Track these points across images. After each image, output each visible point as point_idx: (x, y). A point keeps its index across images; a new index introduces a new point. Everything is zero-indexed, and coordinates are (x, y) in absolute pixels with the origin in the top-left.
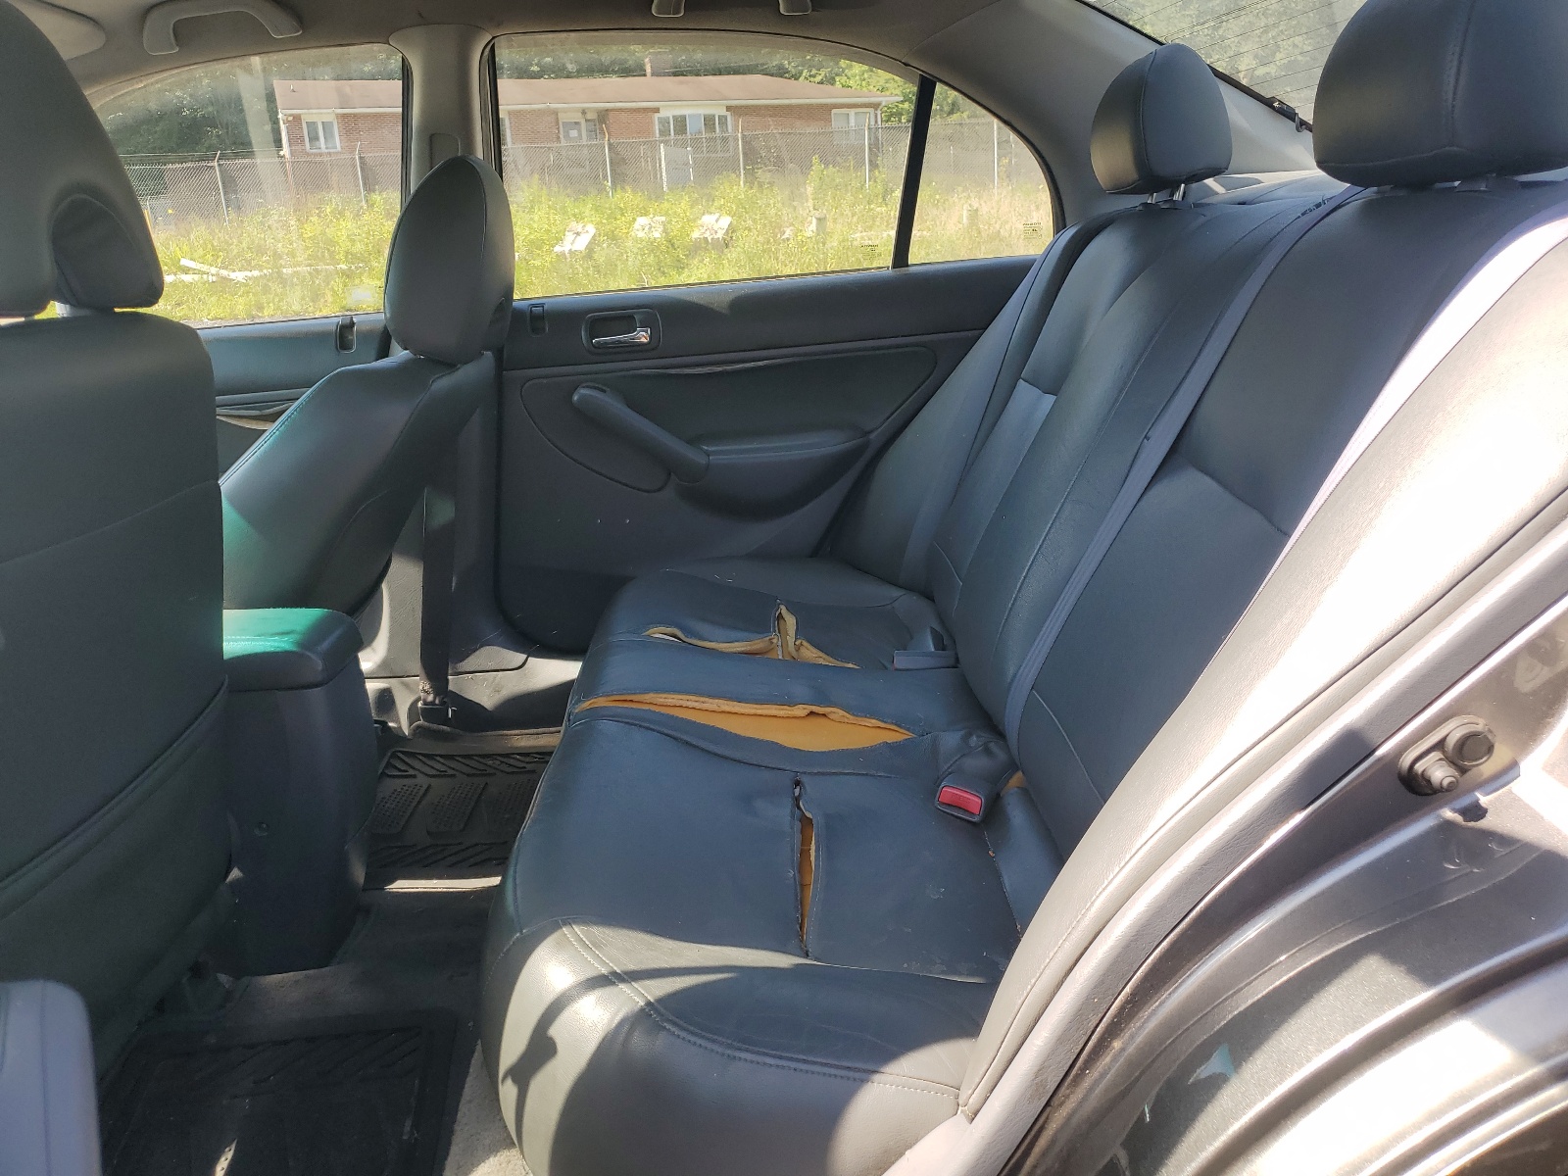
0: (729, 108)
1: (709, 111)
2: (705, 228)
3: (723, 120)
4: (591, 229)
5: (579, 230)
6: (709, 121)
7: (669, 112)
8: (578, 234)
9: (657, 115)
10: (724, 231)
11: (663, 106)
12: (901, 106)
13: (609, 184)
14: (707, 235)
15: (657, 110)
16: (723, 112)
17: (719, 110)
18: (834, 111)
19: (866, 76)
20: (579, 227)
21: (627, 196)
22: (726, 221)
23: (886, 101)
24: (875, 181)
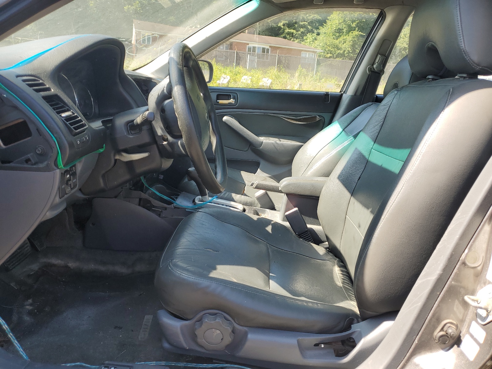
0: (270, 47)
1: (264, 47)
2: (264, 82)
3: (268, 50)
4: (229, 77)
5: (225, 77)
6: (264, 50)
7: (251, 45)
8: (225, 78)
9: (248, 46)
10: (270, 84)
11: (250, 43)
12: (321, 53)
13: (235, 64)
14: (264, 84)
15: (248, 44)
16: (268, 47)
17: (267, 47)
18: (302, 52)
19: (311, 43)
20: (225, 76)
21: (240, 69)
22: (270, 81)
23: (319, 51)
24: (317, 75)
